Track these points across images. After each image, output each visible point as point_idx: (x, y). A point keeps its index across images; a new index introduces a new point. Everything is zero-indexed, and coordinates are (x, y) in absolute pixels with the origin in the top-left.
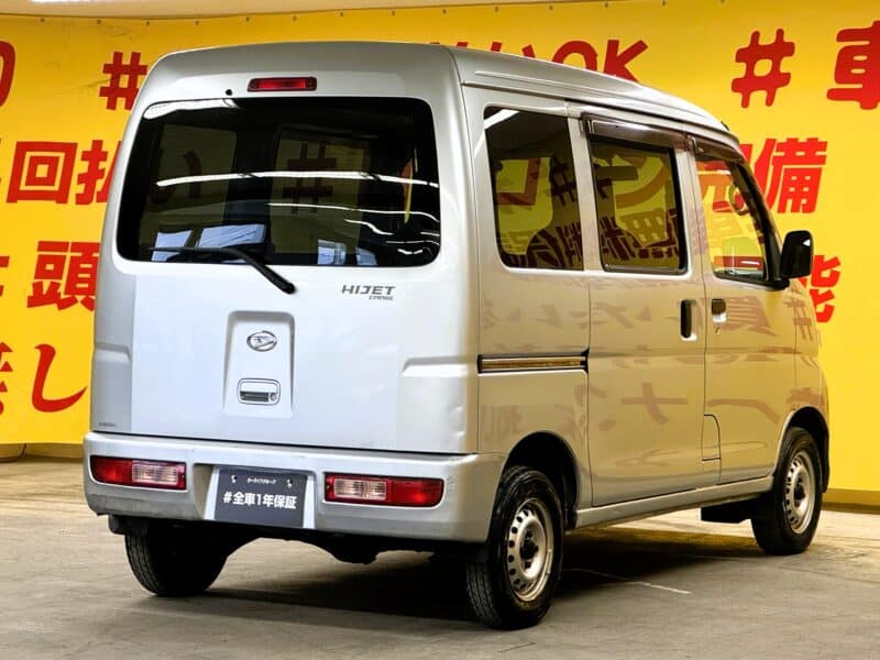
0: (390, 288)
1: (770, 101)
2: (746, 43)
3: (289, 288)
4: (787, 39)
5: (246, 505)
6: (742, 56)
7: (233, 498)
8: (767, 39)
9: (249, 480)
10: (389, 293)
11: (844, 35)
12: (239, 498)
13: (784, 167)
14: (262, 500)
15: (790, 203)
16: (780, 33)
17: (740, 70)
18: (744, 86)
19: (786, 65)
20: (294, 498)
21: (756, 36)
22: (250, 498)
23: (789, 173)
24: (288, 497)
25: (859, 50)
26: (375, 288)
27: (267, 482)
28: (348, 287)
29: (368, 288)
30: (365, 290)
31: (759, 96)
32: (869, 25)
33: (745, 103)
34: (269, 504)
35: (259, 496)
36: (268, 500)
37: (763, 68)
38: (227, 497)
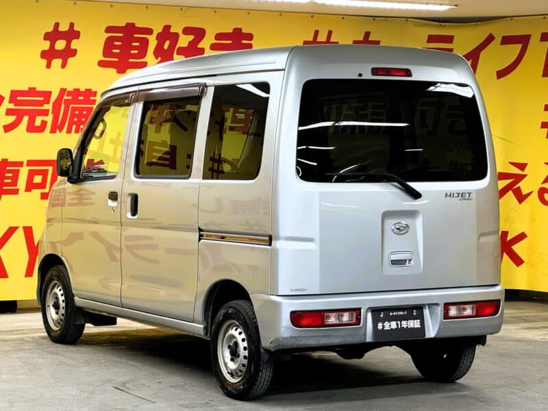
0: (470, 194)
1: (64, 66)
2: (50, 29)
3: (416, 195)
4: (76, 28)
5: (392, 329)
6: (47, 36)
7: (383, 326)
8: (64, 27)
9: (391, 314)
10: (469, 196)
11: (109, 30)
12: (387, 326)
13: (71, 106)
14: (401, 325)
15: (74, 127)
16: (72, 25)
17: (46, 45)
18: (48, 55)
19: (75, 44)
20: (419, 321)
21: (57, 25)
22: (394, 325)
23: (74, 109)
24: (415, 321)
25: (117, 39)
26: (462, 194)
27: (402, 313)
28: (448, 194)
29: (459, 194)
30: (457, 195)
31: (57, 62)
32: (124, 24)
33: (49, 66)
34: (405, 326)
35: (399, 322)
36: (404, 324)
37: (60, 45)
38: (380, 326)
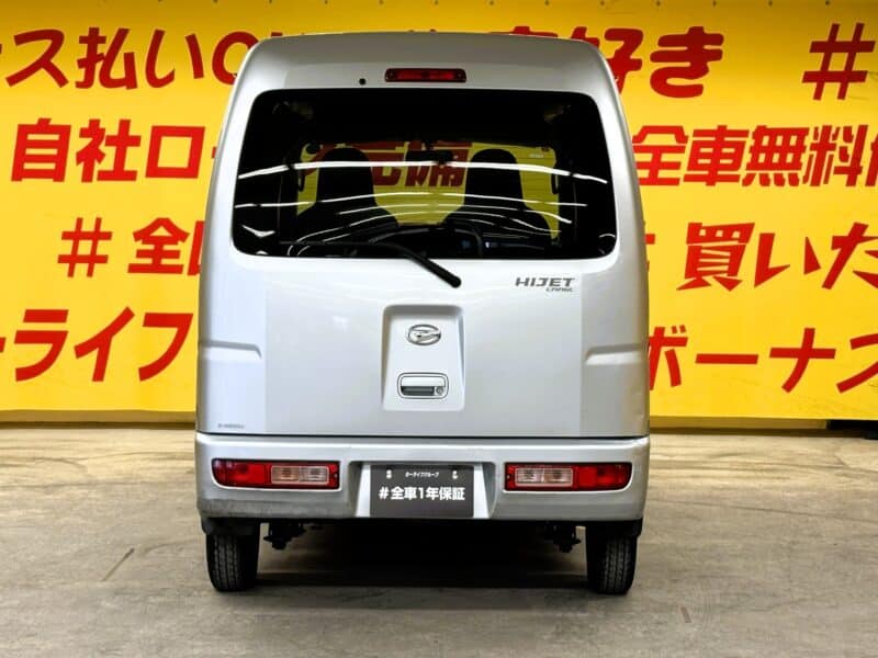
0: (568, 281)
3: (454, 282)
5: (407, 500)
7: (390, 494)
9: (407, 474)
10: (567, 285)
12: (397, 494)
14: (425, 493)
20: (462, 489)
22: (411, 493)
24: (455, 489)
26: (552, 280)
27: (429, 475)
28: (523, 280)
29: (545, 280)
30: (541, 282)
34: (433, 497)
35: (421, 489)
36: (432, 493)
38: (384, 493)
